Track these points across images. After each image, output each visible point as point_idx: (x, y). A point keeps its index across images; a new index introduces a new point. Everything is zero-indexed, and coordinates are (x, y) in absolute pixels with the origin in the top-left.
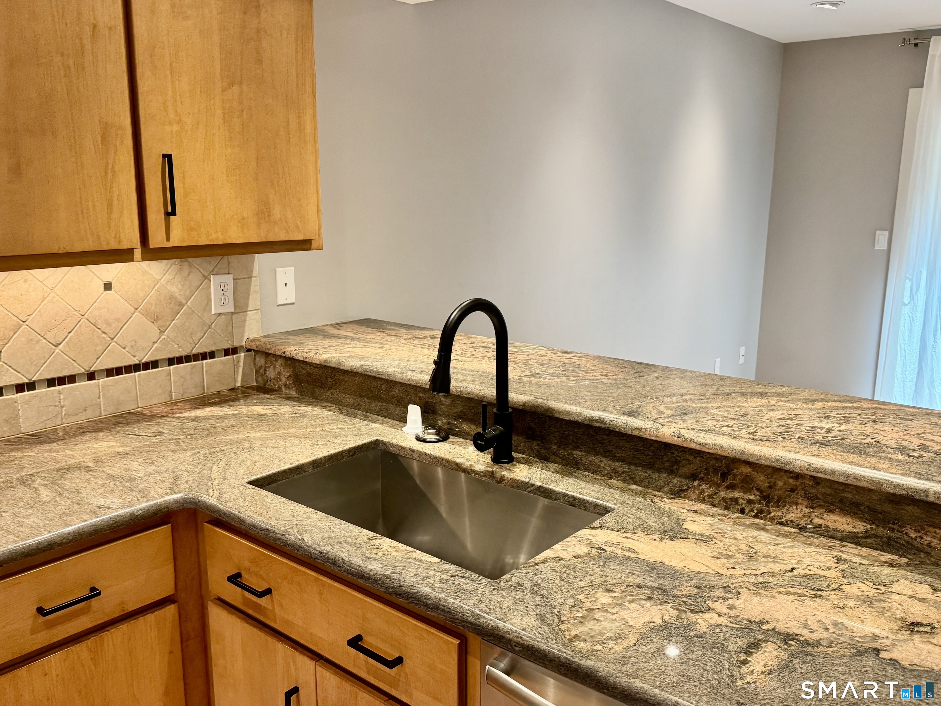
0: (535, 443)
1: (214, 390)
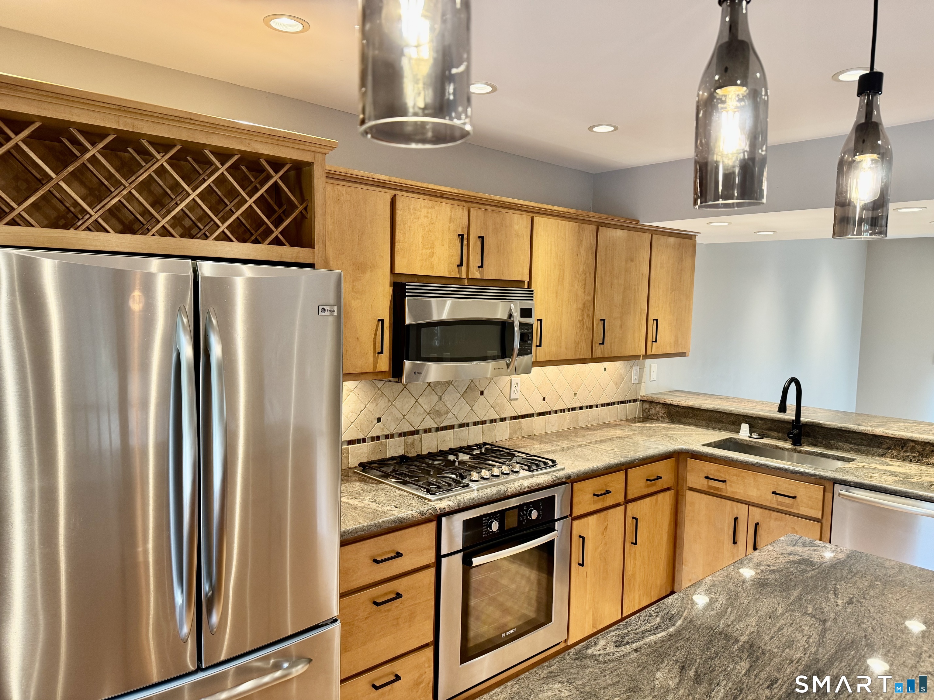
0: (810, 439)
1: (629, 418)
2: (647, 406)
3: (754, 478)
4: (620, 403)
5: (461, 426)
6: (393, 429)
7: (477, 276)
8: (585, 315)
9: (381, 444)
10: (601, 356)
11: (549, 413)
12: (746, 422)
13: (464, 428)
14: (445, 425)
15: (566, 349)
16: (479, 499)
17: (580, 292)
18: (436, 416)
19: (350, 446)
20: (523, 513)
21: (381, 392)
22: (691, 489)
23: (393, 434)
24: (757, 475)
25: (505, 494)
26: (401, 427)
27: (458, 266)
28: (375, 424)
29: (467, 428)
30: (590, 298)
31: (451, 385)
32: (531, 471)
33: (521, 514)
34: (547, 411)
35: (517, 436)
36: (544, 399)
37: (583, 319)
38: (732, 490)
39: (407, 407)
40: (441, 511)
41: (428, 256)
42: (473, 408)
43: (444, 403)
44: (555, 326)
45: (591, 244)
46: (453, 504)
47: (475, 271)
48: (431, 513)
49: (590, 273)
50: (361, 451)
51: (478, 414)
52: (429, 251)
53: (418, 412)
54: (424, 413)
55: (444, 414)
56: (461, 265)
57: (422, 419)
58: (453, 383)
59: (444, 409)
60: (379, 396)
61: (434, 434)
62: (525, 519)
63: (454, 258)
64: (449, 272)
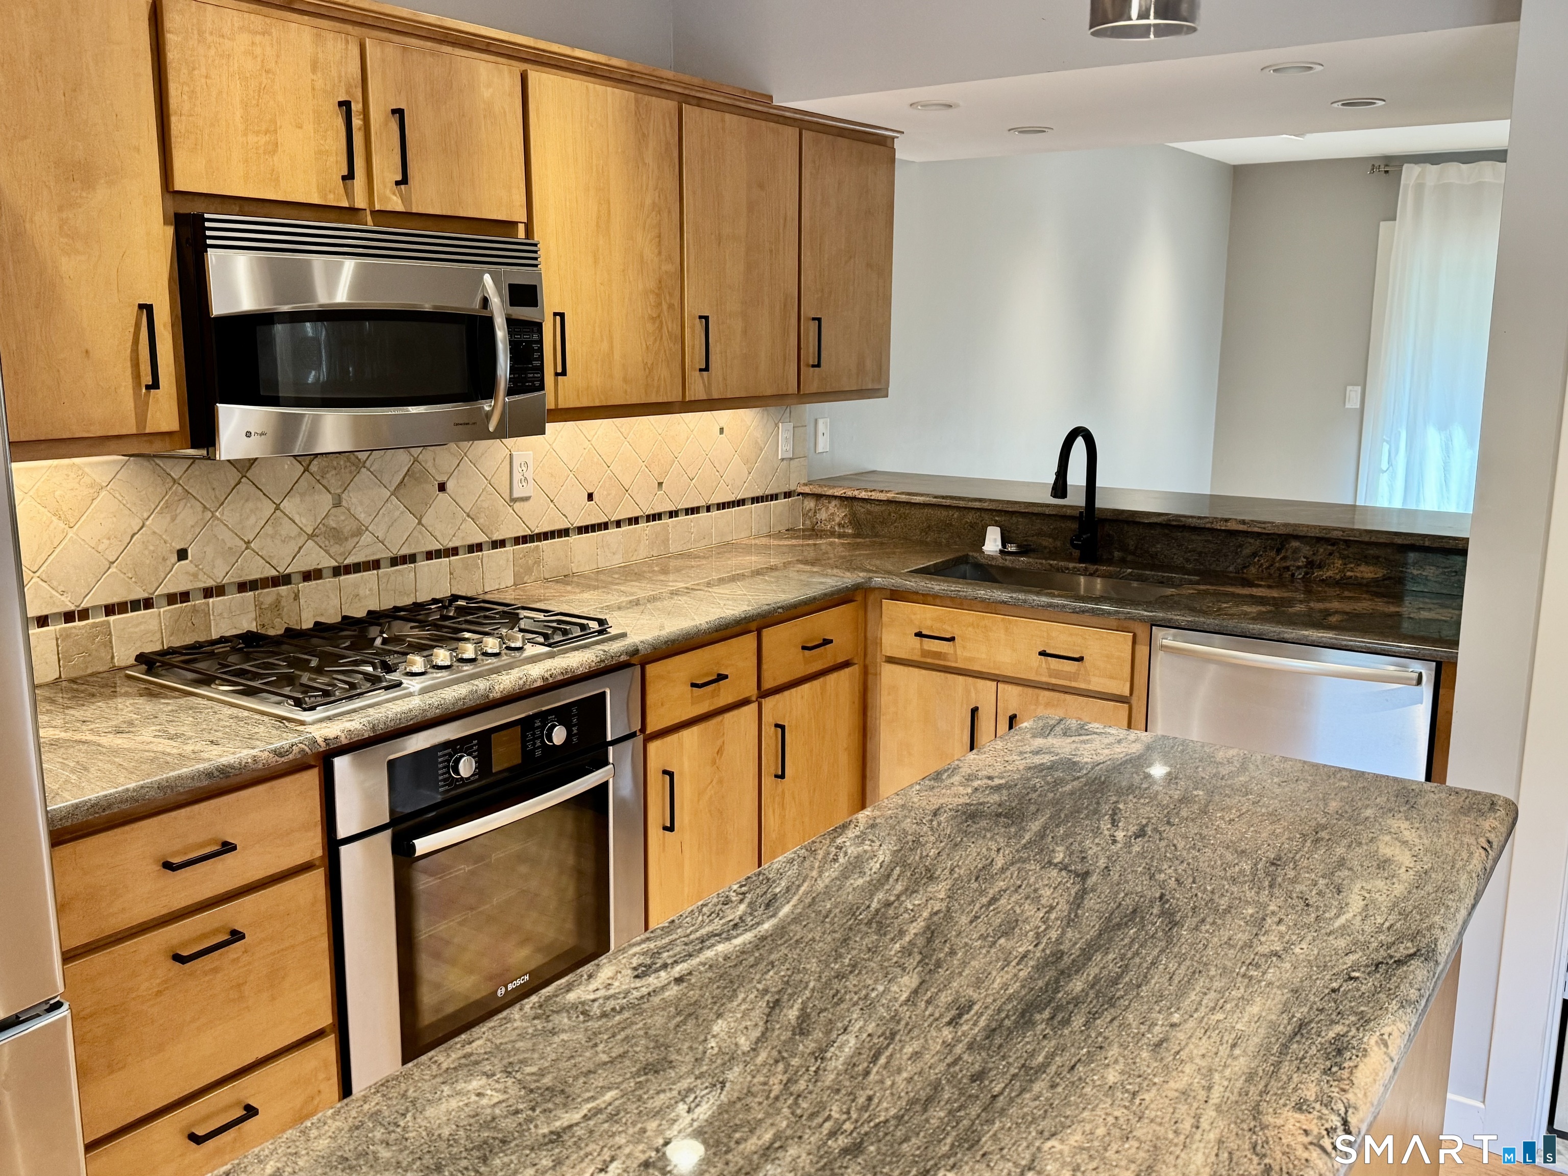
1: (777, 530)
2: (810, 504)
3: (1007, 629)
4: (756, 500)
5: (395, 561)
6: (219, 574)
7: (396, 204)
8: (665, 307)
9: (195, 609)
10: (705, 398)
11: (605, 526)
12: (996, 524)
13: (405, 566)
14: (356, 561)
15: (625, 380)
16: (424, 710)
17: (649, 253)
18: (332, 542)
19: (112, 618)
20: (533, 735)
21: (180, 488)
22: (891, 660)
23: (223, 586)
24: (1010, 622)
25: (488, 696)
26: (242, 570)
27: (344, 178)
28: (174, 565)
29: (412, 565)
30: (672, 268)
31: (364, 470)
32: (549, 645)
33: (530, 737)
34: (599, 521)
35: (533, 578)
36: (590, 497)
37: (659, 316)
38: (967, 654)
39: (253, 523)
40: (328, 744)
41: (261, 151)
42: (423, 521)
43: (349, 510)
44: (597, 330)
45: (668, 143)
46: (359, 727)
47: (388, 192)
48: (303, 750)
49: (669, 212)
50: (142, 627)
51: (437, 534)
52: (263, 139)
53: (284, 533)
54: (299, 535)
55: (353, 536)
56: (349, 176)
57: (297, 549)
58: (368, 464)
59: (348, 527)
60: (176, 498)
61: (328, 582)
62: (539, 747)
63: (332, 159)
64: (322, 191)
